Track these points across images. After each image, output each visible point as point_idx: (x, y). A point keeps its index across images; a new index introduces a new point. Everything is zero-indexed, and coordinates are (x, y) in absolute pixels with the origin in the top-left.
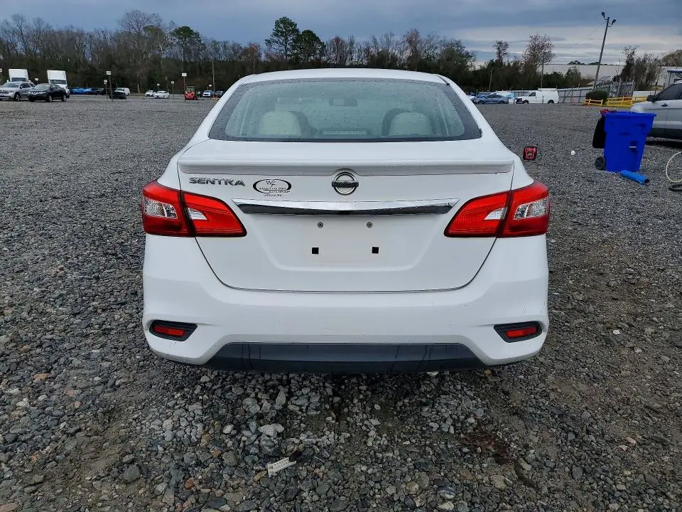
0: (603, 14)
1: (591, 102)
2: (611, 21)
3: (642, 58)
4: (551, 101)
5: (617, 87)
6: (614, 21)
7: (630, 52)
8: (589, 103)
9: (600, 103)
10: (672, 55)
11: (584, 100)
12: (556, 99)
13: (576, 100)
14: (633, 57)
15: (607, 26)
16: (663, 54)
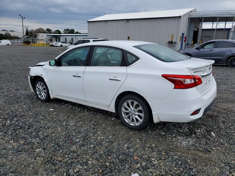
0: (20, 15)
1: (26, 45)
2: (23, 18)
3: (31, 30)
4: (8, 44)
5: (31, 39)
6: (24, 18)
7: (26, 28)
8: (25, 45)
9: (29, 45)
10: (38, 30)
11: (23, 44)
12: (10, 44)
13: (20, 44)
14: (28, 30)
15: (22, 19)
16: (35, 29)
